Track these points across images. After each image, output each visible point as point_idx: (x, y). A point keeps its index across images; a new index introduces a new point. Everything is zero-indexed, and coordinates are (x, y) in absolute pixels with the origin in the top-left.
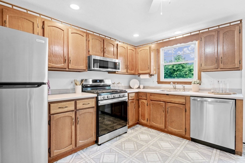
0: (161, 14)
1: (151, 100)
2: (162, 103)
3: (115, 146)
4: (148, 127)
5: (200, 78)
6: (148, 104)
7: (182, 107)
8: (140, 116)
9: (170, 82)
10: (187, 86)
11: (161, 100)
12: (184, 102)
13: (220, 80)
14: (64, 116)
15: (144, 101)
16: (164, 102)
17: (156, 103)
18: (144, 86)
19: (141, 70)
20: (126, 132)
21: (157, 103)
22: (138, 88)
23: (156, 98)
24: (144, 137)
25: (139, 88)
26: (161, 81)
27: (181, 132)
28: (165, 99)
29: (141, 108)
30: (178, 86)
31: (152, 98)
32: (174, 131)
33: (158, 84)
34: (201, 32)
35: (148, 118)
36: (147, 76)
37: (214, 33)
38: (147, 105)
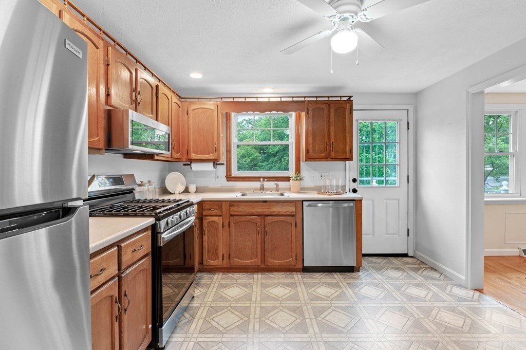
0: (332, 72)
1: (232, 215)
2: (257, 218)
3: (200, 333)
4: (224, 272)
5: (298, 170)
6: (225, 224)
7: (289, 219)
8: (204, 254)
9: (260, 177)
10: (282, 184)
11: (254, 212)
12: (293, 212)
13: (323, 174)
14: (99, 300)
15: (216, 219)
16: (258, 215)
17: (243, 220)
18: (198, 186)
19: (196, 152)
20: (193, 297)
21: (245, 220)
22: (183, 192)
23: (244, 210)
24: (234, 292)
25: (186, 191)
26: (233, 175)
27: (289, 262)
28: (260, 210)
29: (208, 236)
30: (268, 185)
31: (235, 211)
32: (278, 264)
33: (227, 181)
34: (307, 99)
35: (224, 253)
36: (209, 167)
37: (323, 106)
38: (223, 227)
